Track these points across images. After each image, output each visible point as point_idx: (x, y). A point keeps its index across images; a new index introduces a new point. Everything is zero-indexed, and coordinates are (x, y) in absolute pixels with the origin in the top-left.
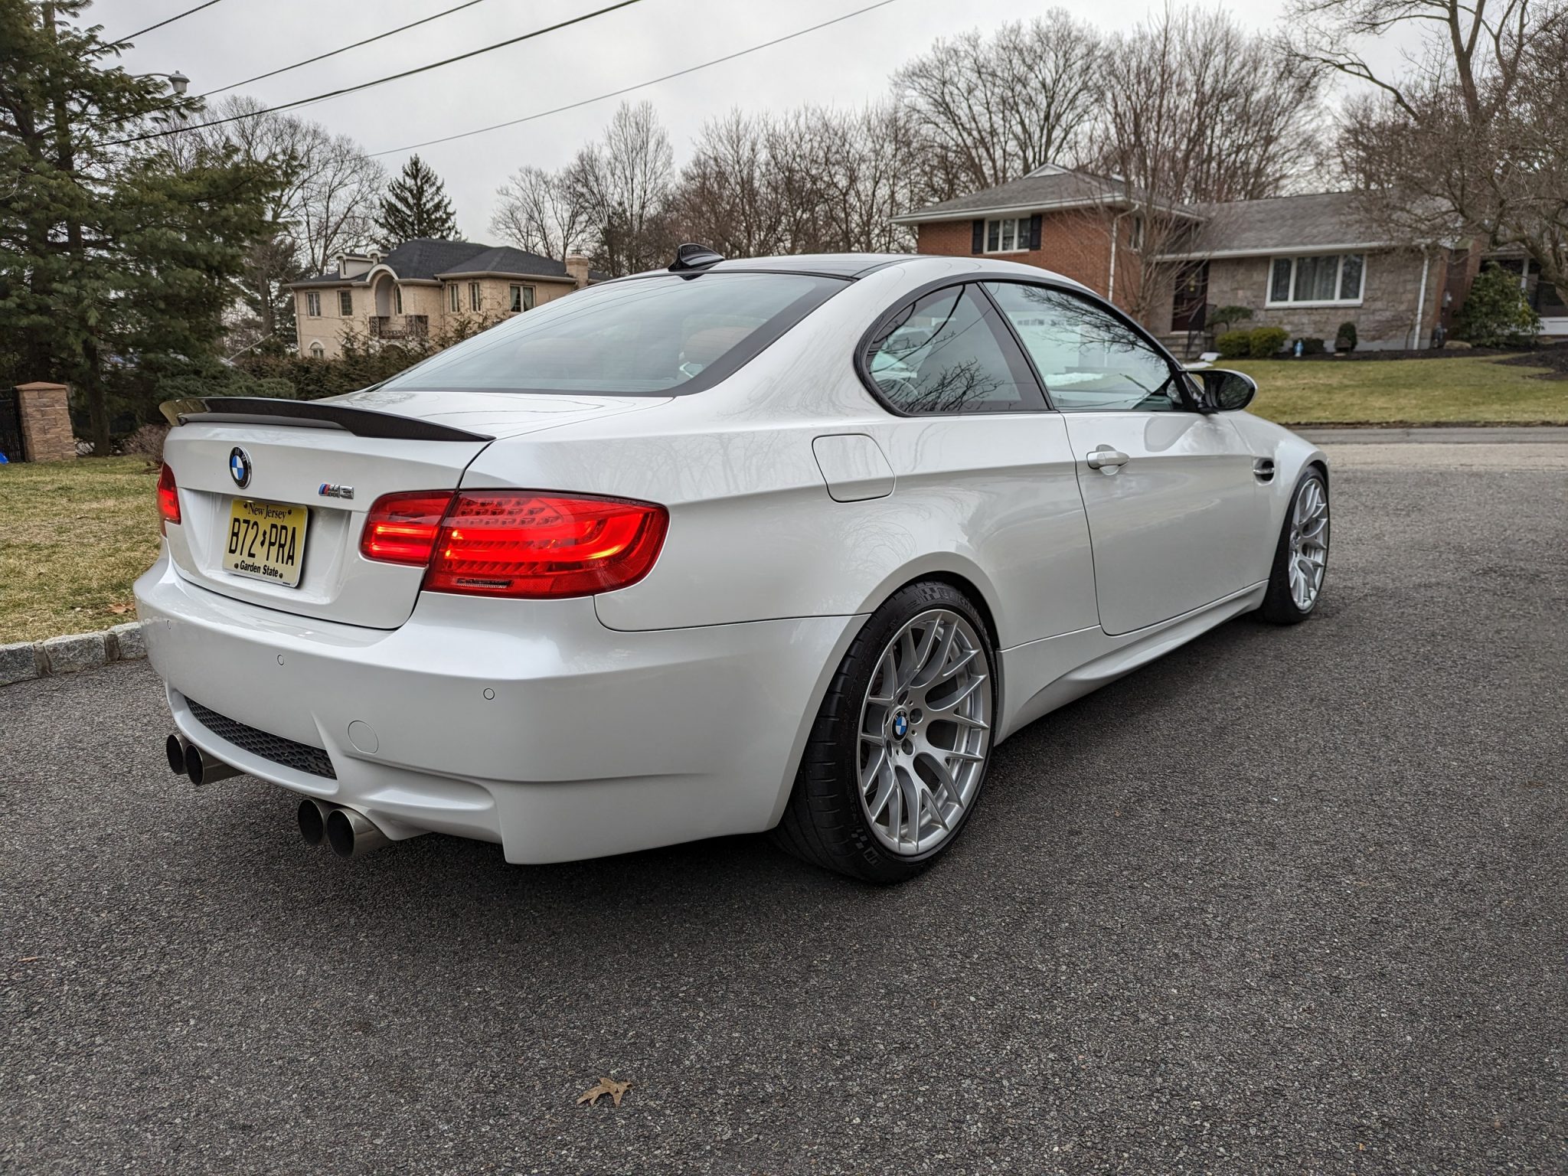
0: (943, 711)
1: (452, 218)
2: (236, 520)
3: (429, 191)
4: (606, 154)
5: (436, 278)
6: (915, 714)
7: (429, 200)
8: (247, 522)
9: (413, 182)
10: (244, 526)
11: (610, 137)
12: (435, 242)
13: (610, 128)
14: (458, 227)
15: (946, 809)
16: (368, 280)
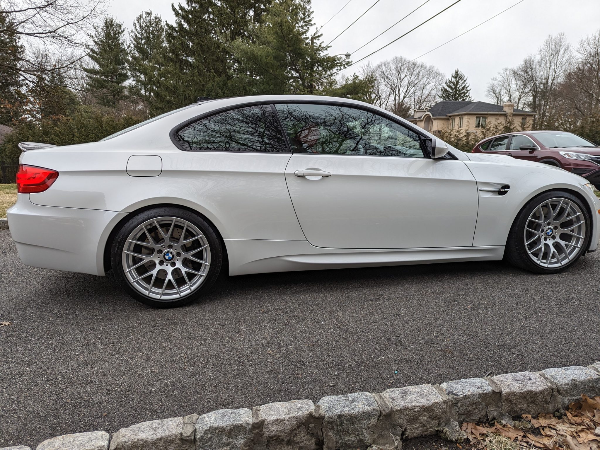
1: (469, 92)
3: (461, 82)
4: (538, 58)
5: (447, 116)
7: (460, 86)
9: (455, 79)
11: (541, 51)
13: (542, 47)
14: (470, 96)
16: (422, 118)
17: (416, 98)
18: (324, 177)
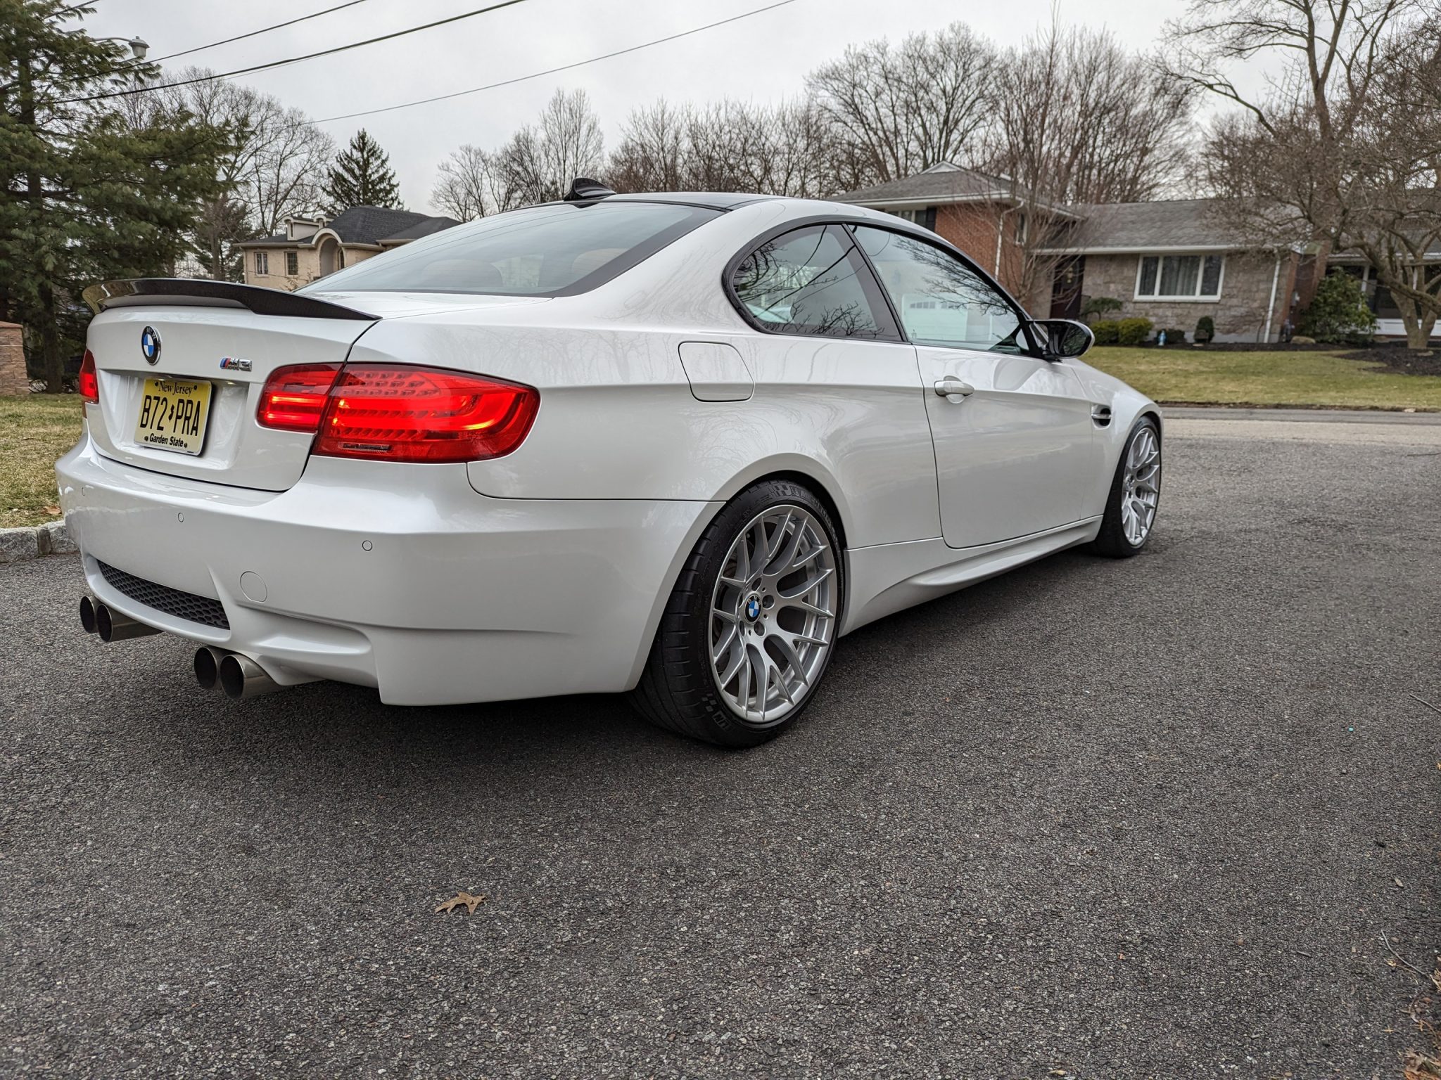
0: (793, 599)
1: (396, 189)
2: (148, 397)
3: (375, 164)
4: (541, 136)
5: (377, 244)
6: (768, 600)
7: (374, 172)
8: (157, 398)
9: (360, 154)
10: (154, 402)
11: (546, 121)
12: (379, 210)
13: (546, 113)
14: (401, 199)
15: (793, 686)
16: (314, 242)
17: (265, 186)
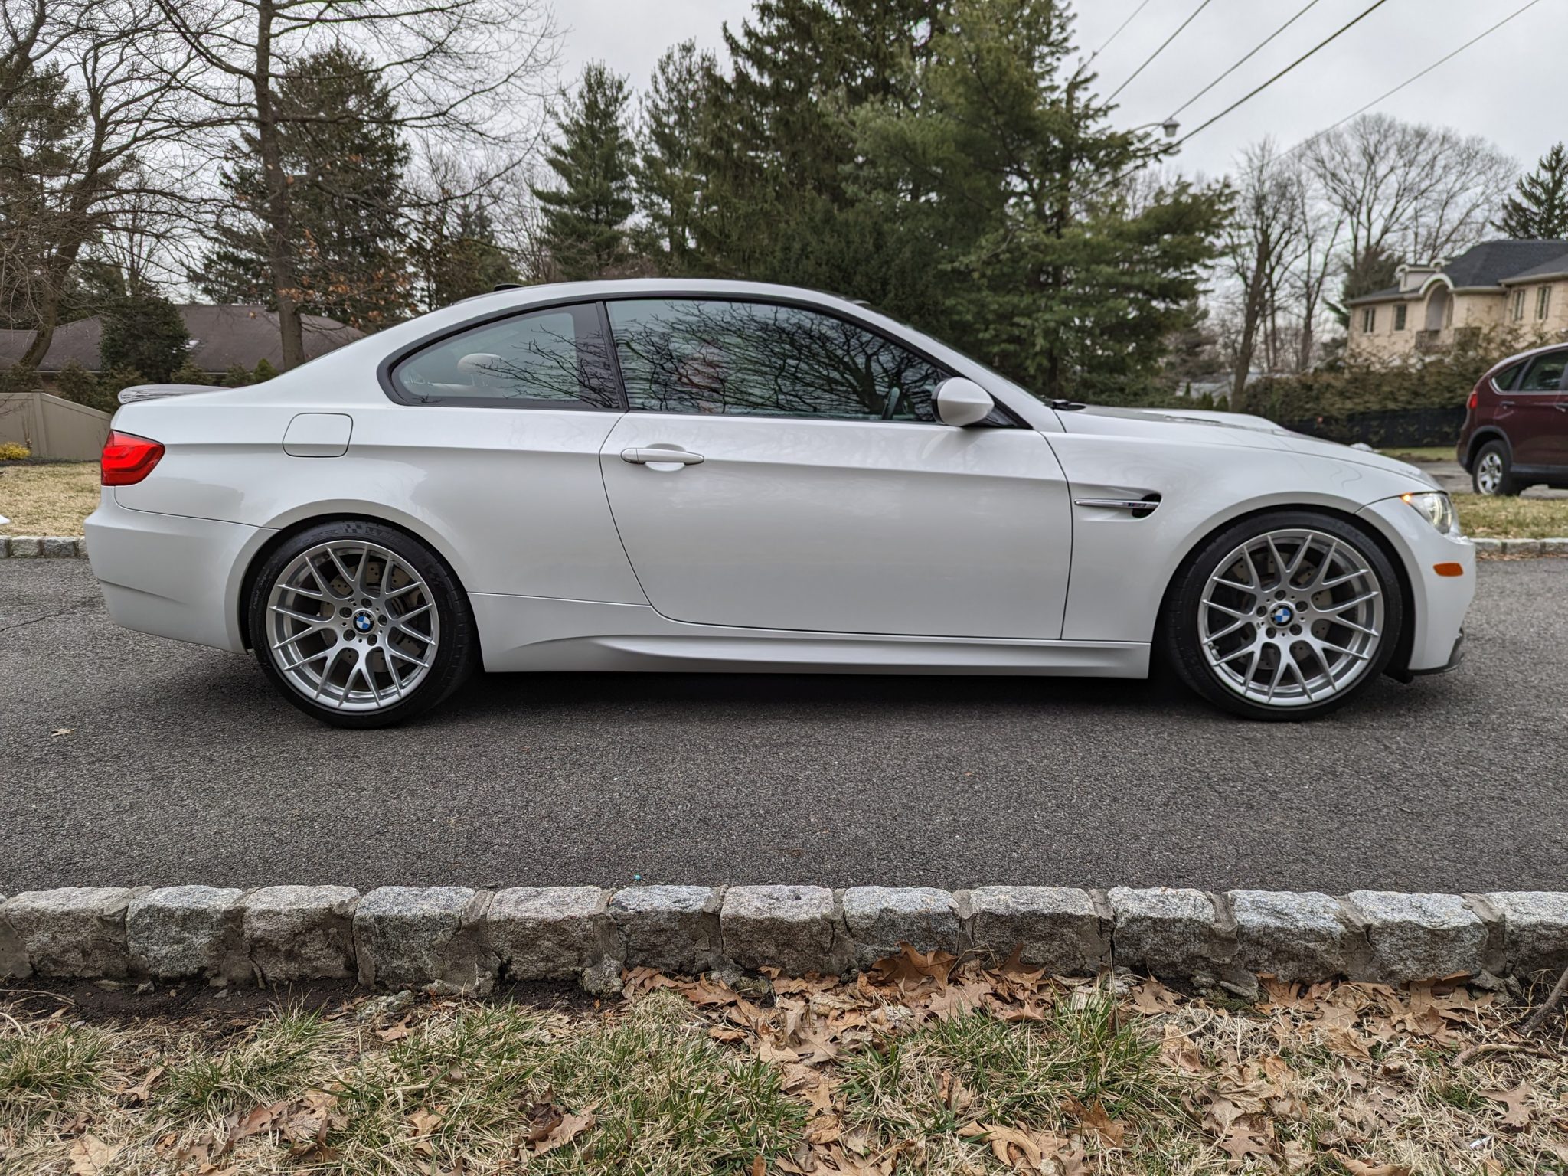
5: (1501, 284)
9: (1550, 174)
16: (1422, 291)
17: (1423, 232)
18: (688, 464)
